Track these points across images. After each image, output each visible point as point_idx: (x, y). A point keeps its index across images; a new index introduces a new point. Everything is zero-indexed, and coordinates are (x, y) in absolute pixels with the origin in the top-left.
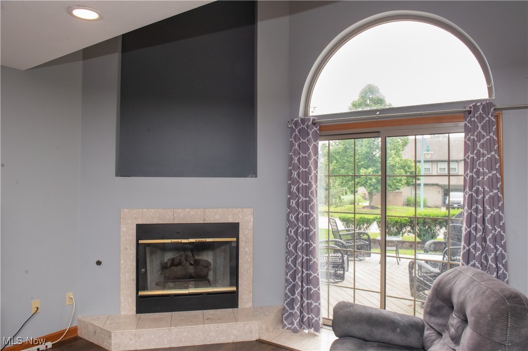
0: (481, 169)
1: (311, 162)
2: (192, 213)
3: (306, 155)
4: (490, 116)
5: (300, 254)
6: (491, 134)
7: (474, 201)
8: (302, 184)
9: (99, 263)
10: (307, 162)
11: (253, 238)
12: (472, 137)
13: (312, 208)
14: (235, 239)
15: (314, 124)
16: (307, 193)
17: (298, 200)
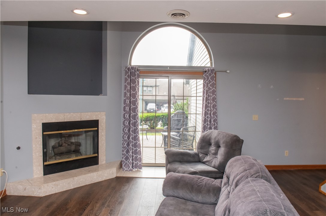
0: (210, 94)
1: (137, 88)
2: (74, 115)
3: (134, 85)
4: (213, 74)
5: (131, 133)
6: (214, 81)
7: (207, 107)
8: (132, 99)
9: (18, 148)
10: (135, 88)
11: (106, 127)
12: (207, 82)
13: (137, 111)
14: (96, 129)
15: (137, 70)
16: (135, 103)
17: (130, 107)
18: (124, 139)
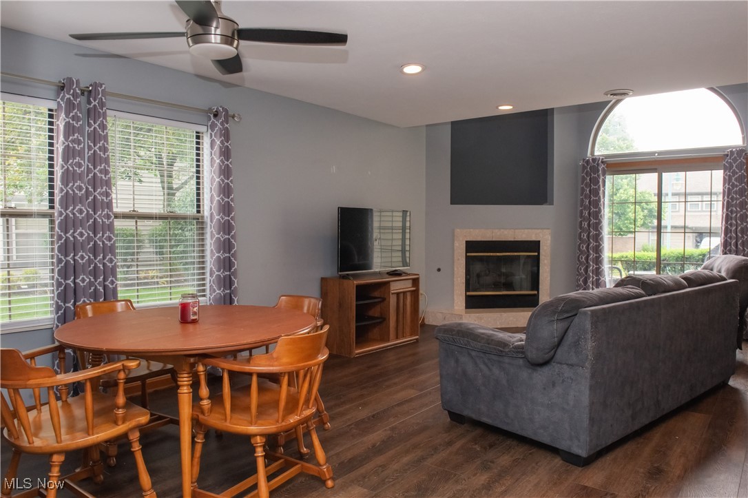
0: (734, 196)
1: (601, 192)
4: (742, 159)
5: (591, 263)
6: (742, 172)
8: (593, 209)
9: (439, 270)
10: (597, 192)
11: (551, 253)
13: (601, 228)
14: (536, 254)
15: (602, 162)
16: (597, 215)
17: (589, 222)
18: (578, 272)
